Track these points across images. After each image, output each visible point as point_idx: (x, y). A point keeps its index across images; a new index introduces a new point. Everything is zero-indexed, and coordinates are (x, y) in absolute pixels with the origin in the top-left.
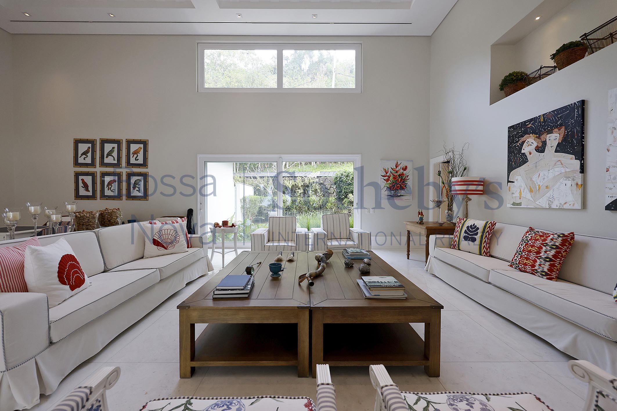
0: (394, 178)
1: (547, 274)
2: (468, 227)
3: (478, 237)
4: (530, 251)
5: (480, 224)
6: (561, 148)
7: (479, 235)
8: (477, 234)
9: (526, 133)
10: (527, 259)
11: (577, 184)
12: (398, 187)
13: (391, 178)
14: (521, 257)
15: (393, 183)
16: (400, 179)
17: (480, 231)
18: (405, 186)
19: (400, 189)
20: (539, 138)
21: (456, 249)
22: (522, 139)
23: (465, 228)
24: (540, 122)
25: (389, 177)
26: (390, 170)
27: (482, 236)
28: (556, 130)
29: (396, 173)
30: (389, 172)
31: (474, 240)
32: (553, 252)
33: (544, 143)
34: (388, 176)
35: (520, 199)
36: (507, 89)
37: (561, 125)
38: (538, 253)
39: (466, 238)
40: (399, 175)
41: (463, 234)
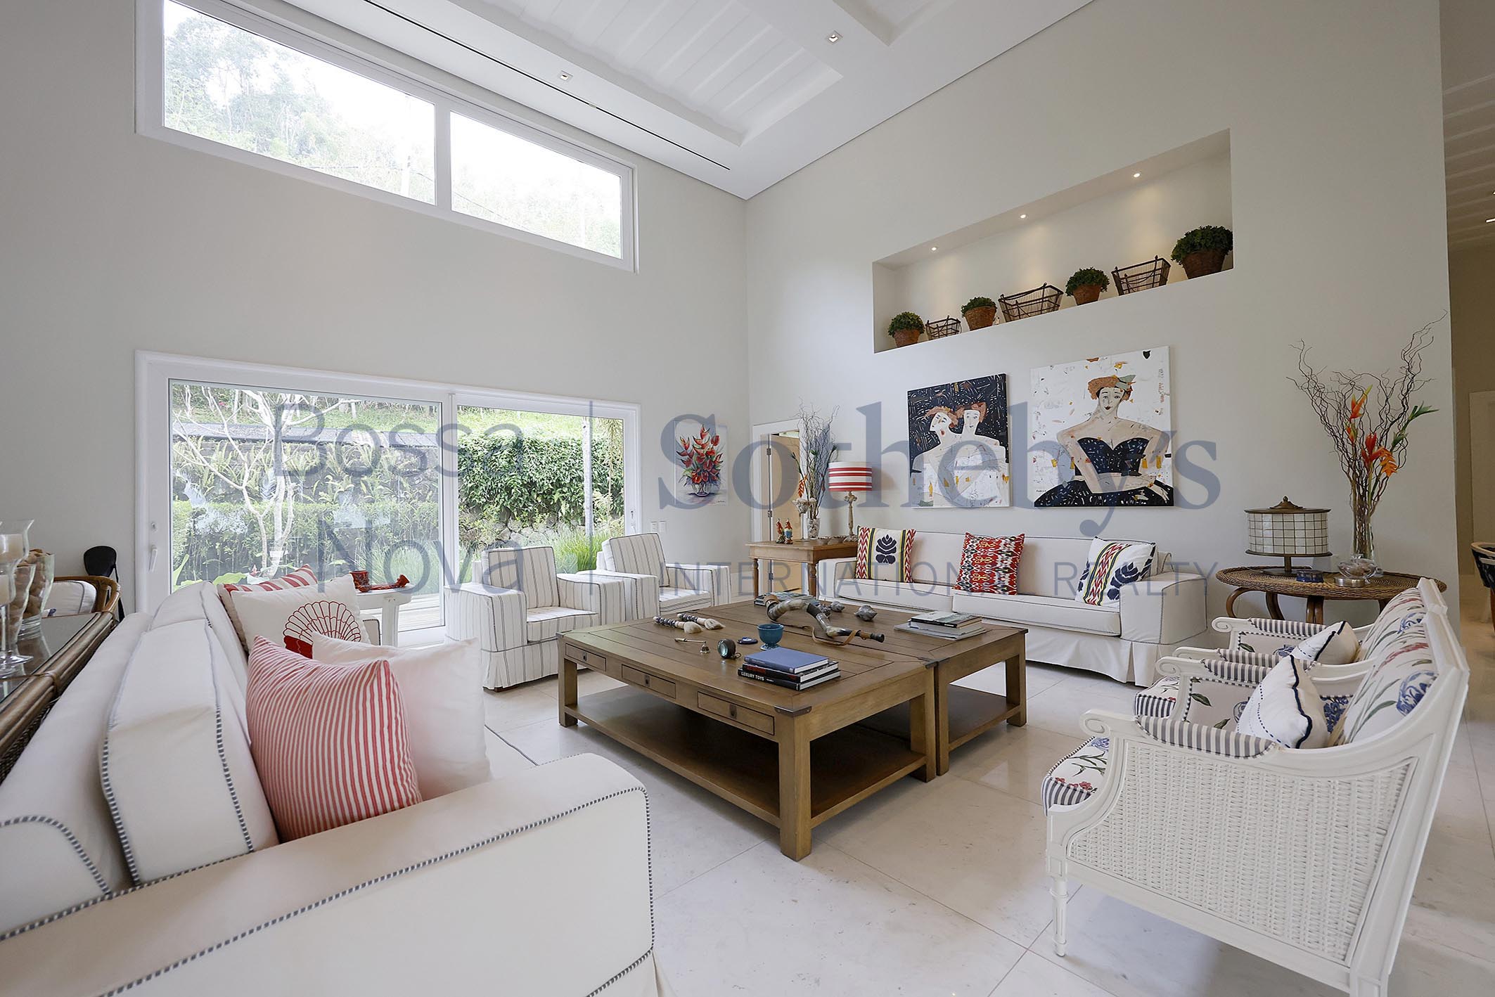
0: (699, 459)
1: (1009, 589)
2: (879, 541)
3: (897, 555)
4: (983, 564)
5: (896, 535)
6: (982, 429)
7: (898, 551)
8: (894, 551)
9: (934, 403)
10: (982, 574)
11: (1004, 476)
12: (706, 476)
13: (694, 458)
14: (973, 572)
15: (698, 468)
16: (708, 462)
17: (898, 546)
18: (717, 475)
19: (709, 480)
20: (954, 413)
21: (864, 578)
22: (930, 412)
23: (875, 544)
24: (954, 391)
25: (691, 456)
26: (692, 442)
27: (902, 552)
28: (975, 405)
29: (702, 448)
30: (691, 447)
31: (892, 560)
32: (1010, 561)
33: (961, 421)
34: (688, 455)
35: (931, 495)
36: (898, 334)
37: (981, 401)
38: (994, 564)
39: (879, 559)
40: (707, 454)
41: (875, 553)
